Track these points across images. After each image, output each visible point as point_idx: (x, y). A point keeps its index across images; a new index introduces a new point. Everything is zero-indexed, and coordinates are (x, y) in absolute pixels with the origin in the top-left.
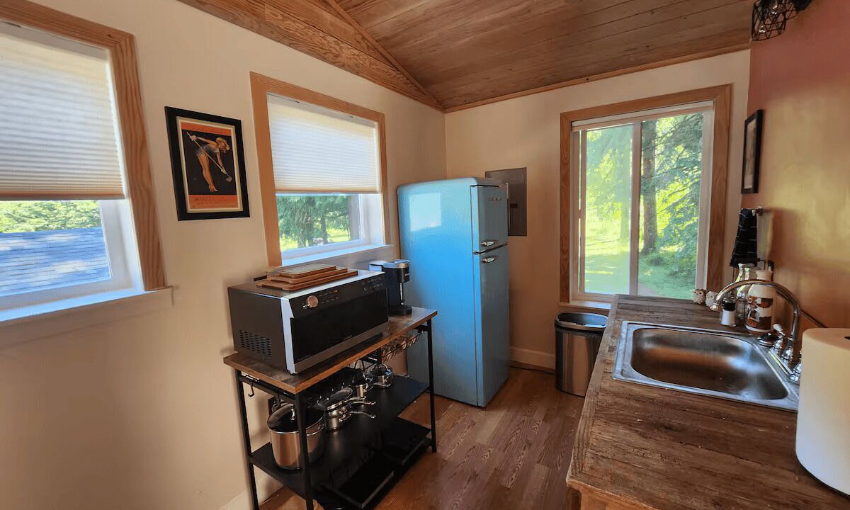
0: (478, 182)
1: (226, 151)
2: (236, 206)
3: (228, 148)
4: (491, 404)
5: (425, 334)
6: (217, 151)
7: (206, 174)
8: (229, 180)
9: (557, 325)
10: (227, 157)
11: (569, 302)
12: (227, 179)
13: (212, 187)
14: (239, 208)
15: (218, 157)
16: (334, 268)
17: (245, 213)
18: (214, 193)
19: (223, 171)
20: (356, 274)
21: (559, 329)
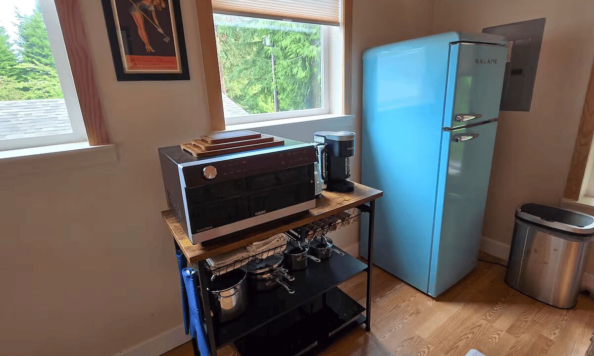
0: (460, 37)
1: (163, 8)
2: (176, 68)
3: (163, 6)
4: (446, 295)
5: (367, 215)
6: (152, 8)
7: (142, 33)
8: (167, 40)
9: (517, 217)
10: (163, 14)
11: (577, 199)
12: (164, 39)
13: (149, 47)
14: (178, 70)
15: (154, 14)
16: (259, 136)
17: (185, 75)
18: (151, 54)
19: (160, 30)
20: (281, 144)
21: (519, 222)
